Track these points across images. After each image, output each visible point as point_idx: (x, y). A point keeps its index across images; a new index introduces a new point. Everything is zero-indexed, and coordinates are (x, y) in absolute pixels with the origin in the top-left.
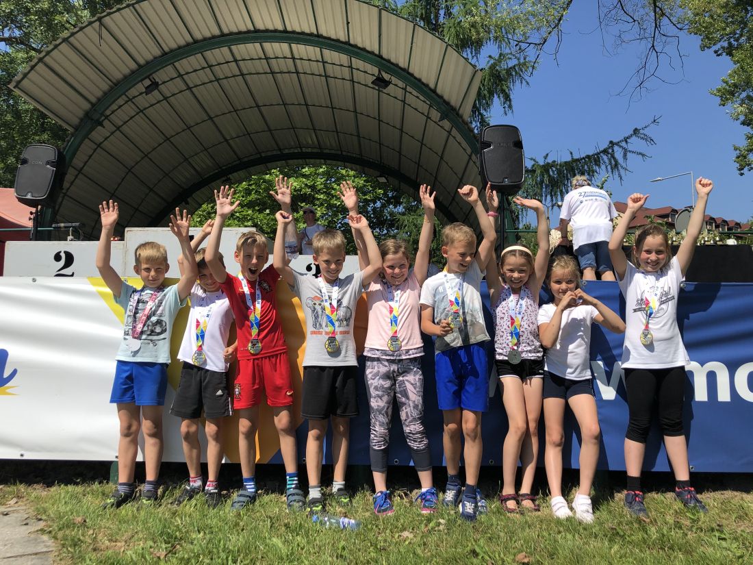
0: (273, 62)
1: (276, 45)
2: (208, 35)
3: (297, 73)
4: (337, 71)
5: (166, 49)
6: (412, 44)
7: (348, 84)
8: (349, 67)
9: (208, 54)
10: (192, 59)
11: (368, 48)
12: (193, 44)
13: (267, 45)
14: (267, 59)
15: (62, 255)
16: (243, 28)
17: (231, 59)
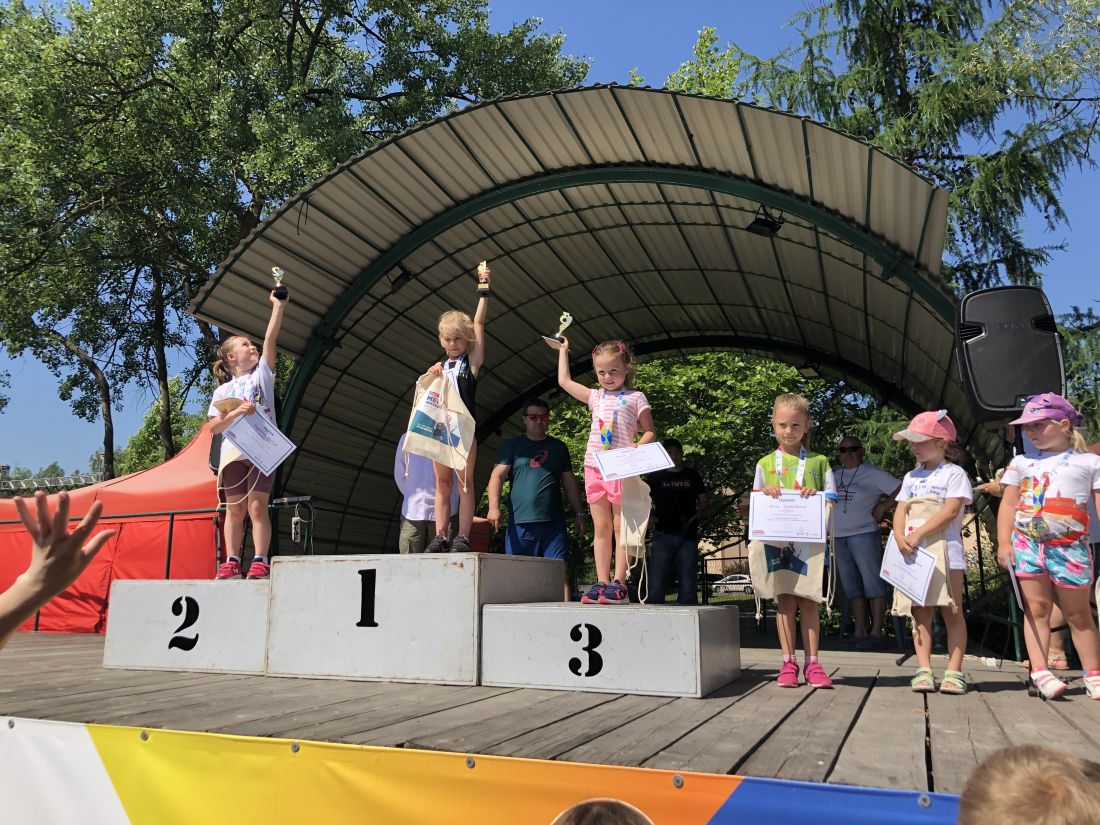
0: (588, 214)
1: (586, 189)
2: (475, 190)
3: (630, 225)
4: (696, 214)
5: (417, 221)
6: (807, 153)
7: (718, 231)
8: (711, 205)
9: (482, 217)
10: (459, 228)
11: (736, 171)
12: (454, 207)
13: (572, 191)
14: (576, 211)
15: (184, 603)
16: (527, 171)
17: (521, 220)
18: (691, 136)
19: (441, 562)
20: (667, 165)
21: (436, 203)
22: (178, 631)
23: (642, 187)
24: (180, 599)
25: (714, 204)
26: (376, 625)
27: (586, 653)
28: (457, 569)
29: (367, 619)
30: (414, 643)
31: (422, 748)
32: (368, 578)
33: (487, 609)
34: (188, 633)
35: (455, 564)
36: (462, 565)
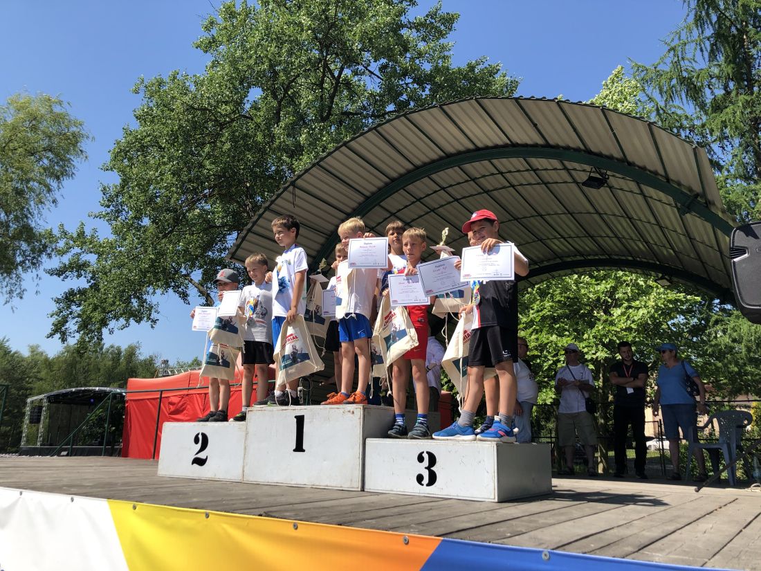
0: (482, 181)
1: (477, 165)
3: (513, 186)
4: (555, 176)
7: (573, 186)
9: (410, 188)
10: (396, 195)
11: (572, 145)
12: (391, 183)
13: (468, 167)
14: (474, 180)
15: (200, 437)
16: (435, 157)
17: (438, 188)
18: (535, 125)
19: (342, 411)
20: (526, 145)
21: (378, 182)
22: (197, 454)
23: (514, 160)
24: (198, 434)
25: (565, 168)
26: (304, 451)
27: (427, 471)
28: (350, 415)
29: (299, 448)
30: (325, 462)
31: (272, 517)
32: (300, 420)
33: (369, 441)
34: (202, 455)
35: (349, 411)
36: (353, 413)
